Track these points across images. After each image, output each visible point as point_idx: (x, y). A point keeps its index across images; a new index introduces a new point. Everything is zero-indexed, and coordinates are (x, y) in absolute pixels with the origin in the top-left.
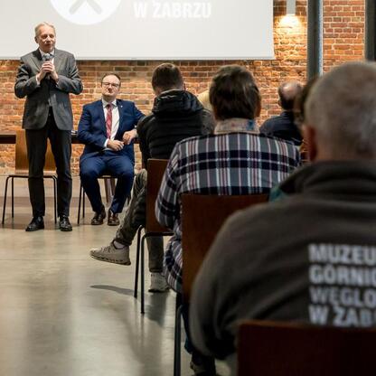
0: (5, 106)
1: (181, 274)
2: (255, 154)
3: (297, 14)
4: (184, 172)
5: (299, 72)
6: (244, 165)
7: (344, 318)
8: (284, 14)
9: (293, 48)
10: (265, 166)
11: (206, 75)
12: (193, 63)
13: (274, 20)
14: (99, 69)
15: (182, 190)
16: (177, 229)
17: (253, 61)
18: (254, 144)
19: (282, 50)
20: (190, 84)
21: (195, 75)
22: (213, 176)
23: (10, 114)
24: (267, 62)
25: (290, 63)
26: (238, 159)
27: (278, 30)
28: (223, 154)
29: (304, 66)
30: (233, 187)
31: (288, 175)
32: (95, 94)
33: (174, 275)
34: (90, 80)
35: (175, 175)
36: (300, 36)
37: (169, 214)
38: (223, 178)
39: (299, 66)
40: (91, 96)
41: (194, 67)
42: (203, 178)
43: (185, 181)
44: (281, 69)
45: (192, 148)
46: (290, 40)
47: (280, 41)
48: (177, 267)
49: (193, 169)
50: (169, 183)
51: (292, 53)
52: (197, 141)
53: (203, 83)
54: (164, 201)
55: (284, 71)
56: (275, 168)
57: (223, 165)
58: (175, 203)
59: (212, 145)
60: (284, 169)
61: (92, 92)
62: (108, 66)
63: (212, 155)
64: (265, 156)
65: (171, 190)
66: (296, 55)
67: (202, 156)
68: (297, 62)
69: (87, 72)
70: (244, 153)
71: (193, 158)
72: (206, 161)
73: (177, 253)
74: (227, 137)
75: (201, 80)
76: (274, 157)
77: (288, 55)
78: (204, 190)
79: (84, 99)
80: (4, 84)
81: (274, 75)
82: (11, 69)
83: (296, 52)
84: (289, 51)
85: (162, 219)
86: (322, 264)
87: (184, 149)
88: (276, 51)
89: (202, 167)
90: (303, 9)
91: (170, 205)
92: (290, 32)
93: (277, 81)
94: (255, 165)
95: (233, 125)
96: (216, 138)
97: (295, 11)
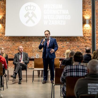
0: (8, 49)
1: (66, 92)
2: (81, 69)
3: (89, 24)
4: (67, 72)
5: (90, 40)
6: (79, 71)
7: (92, 93)
8: (86, 24)
9: (88, 33)
10: (83, 72)
11: (64, 40)
12: (60, 37)
13: (83, 25)
14: (34, 39)
15: (66, 76)
16: (65, 84)
17: (77, 37)
18: (80, 67)
19: (85, 34)
20: (59, 43)
21: (61, 40)
22: (72, 73)
23: (9, 51)
24: (81, 37)
25: (87, 37)
26: (77, 70)
27: (84, 28)
28: (74, 69)
29: (91, 38)
30: (76, 76)
31: (87, 73)
32: (33, 46)
33: (64, 93)
34: (31, 42)
35: (65, 73)
36: (90, 30)
37: (63, 81)
38: (74, 74)
39: (90, 38)
40: (32, 46)
41: (61, 38)
42: (70, 74)
43: (67, 74)
44: (85, 39)
45: (68, 68)
46: (87, 31)
47: (84, 31)
48: (65, 91)
49: (68, 72)
50: (64, 75)
51: (88, 35)
52: (69, 67)
53: (63, 43)
54: (62, 78)
55: (86, 40)
56: (84, 72)
57: (74, 71)
58: (64, 79)
59: (72, 67)
60: (86, 72)
61: (32, 45)
62: (36, 38)
63: (72, 69)
64: (83, 70)
65: (64, 76)
66: (89, 35)
67: (70, 69)
68: (89, 37)
69: (31, 40)
70: (79, 69)
71: (68, 70)
72: (71, 71)
73: (65, 88)
74: (75, 66)
75: (63, 42)
76: (84, 70)
77: (87, 35)
78: (71, 76)
79: (29, 47)
80: (7, 43)
81: (83, 41)
82: (9, 39)
83: (89, 34)
84: (87, 34)
85: (62, 82)
86: (90, 86)
87: (67, 68)
88: (84, 34)
89: (70, 72)
90: (91, 23)
91: (63, 79)
92: (87, 29)
93: (84, 42)
94: (81, 71)
95: (76, 63)
96: (73, 66)
97: (88, 23)
